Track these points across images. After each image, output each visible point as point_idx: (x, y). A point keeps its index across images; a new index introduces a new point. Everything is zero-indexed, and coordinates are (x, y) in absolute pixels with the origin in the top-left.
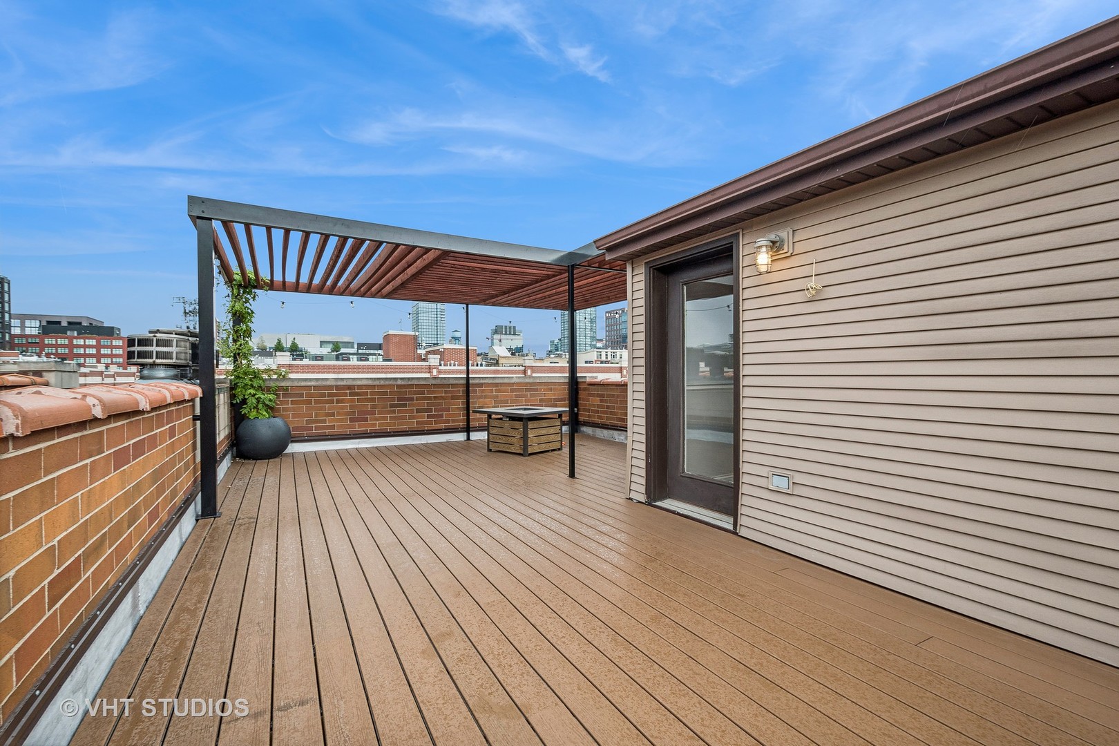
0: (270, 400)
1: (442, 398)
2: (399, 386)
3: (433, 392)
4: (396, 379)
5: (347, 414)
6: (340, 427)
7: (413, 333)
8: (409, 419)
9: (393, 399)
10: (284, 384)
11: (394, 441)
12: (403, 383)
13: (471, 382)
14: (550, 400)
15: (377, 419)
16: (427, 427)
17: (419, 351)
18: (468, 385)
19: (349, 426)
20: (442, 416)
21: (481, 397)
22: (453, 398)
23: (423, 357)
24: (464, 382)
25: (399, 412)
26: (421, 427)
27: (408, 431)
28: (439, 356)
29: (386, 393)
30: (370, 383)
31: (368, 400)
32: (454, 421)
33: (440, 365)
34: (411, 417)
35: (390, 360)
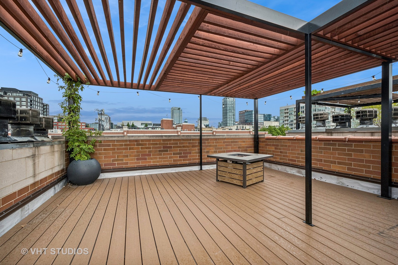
0: (89, 149)
1: (187, 147)
2: (164, 140)
3: (182, 143)
4: (162, 136)
5: (135, 156)
6: (131, 163)
7: (171, 119)
8: (169, 159)
9: (160, 147)
10: (99, 139)
11: (161, 171)
12: (166, 138)
13: (203, 137)
14: (244, 147)
15: (152, 159)
16: (179, 163)
17: (174, 126)
18: (201, 139)
19: (136, 163)
20: (187, 157)
21: (208, 146)
22: (193, 146)
23: (175, 128)
24: (199, 138)
25: (164, 154)
26: (176, 163)
27: (169, 165)
28: (181, 127)
29: (157, 144)
30: (148, 138)
31: (147, 148)
32: (193, 159)
33: (181, 131)
34: (170, 158)
35: (163, 129)
